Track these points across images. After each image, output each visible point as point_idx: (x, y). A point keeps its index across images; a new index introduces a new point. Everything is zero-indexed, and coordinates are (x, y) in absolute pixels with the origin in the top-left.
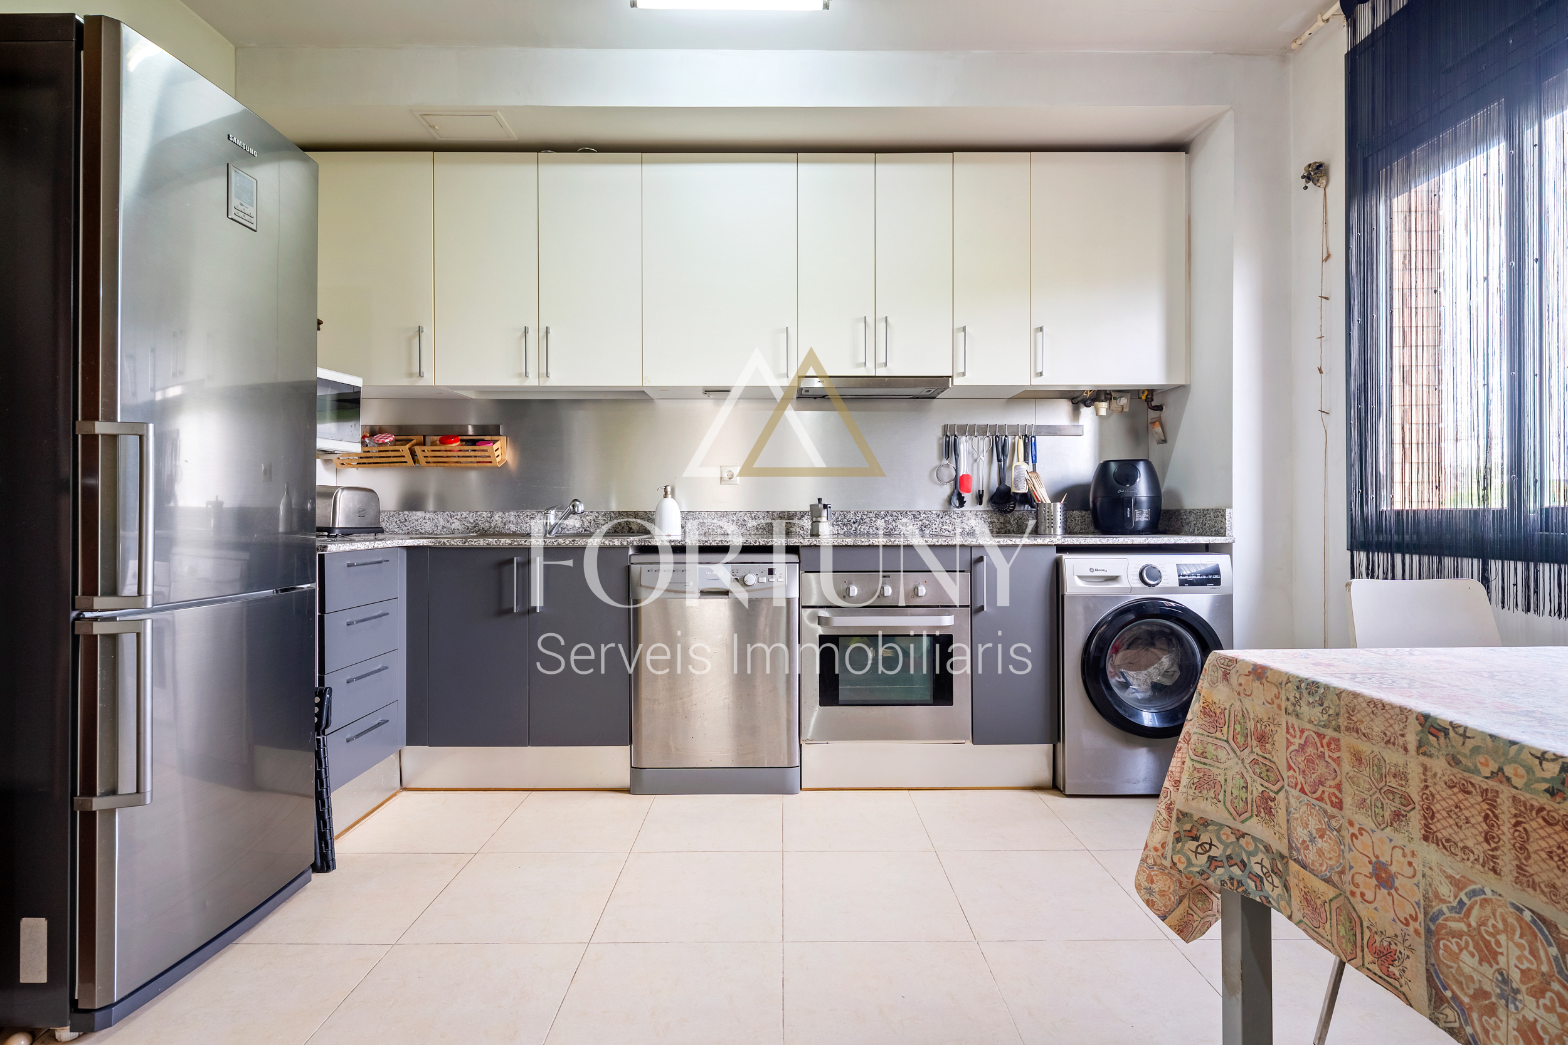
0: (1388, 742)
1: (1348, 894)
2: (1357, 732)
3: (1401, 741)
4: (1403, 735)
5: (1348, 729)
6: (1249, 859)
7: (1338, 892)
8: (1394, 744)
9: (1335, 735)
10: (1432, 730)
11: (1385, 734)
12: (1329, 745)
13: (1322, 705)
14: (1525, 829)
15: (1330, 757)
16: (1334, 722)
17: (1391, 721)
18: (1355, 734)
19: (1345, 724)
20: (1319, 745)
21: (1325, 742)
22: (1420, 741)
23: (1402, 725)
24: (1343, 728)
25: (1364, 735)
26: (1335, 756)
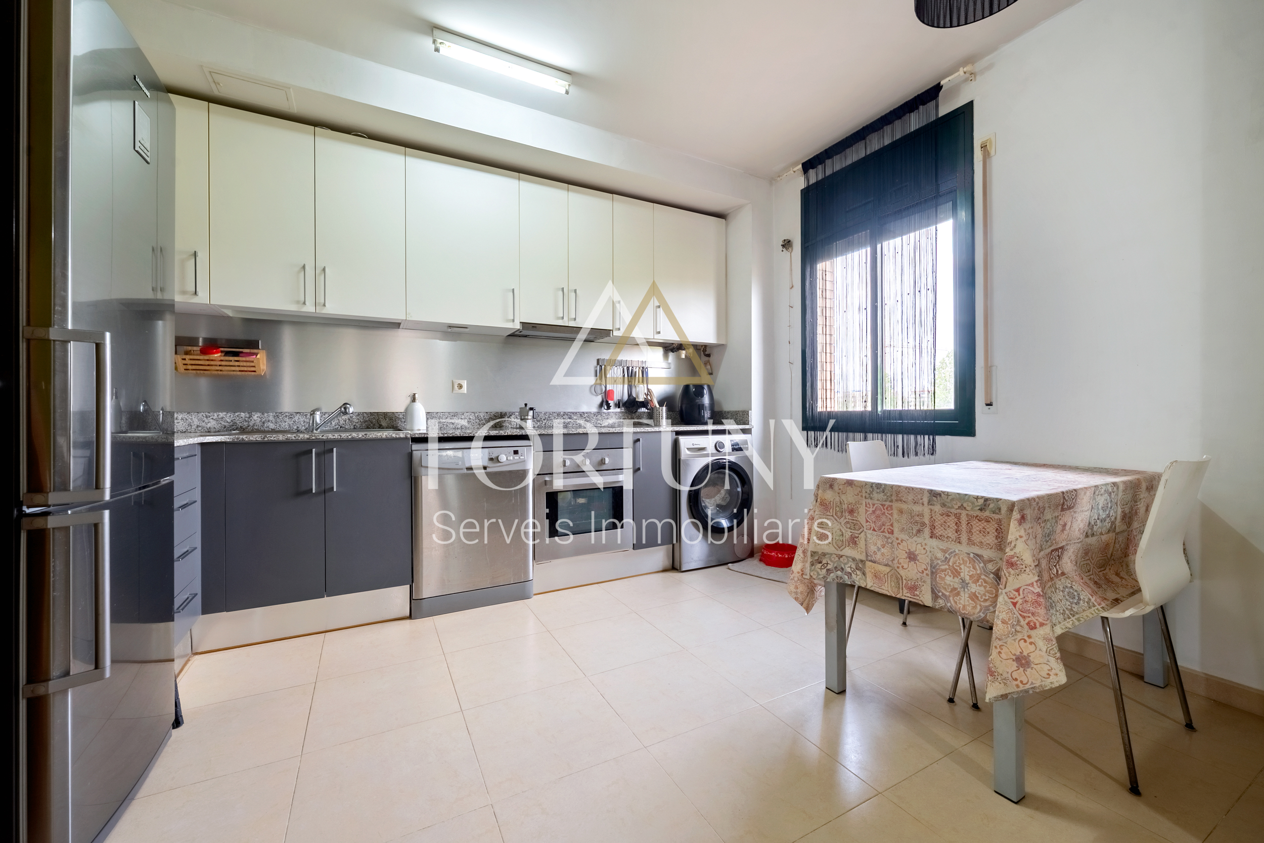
0: (915, 502)
1: (896, 568)
2: (901, 501)
3: (921, 501)
4: (922, 499)
5: (896, 500)
6: (845, 566)
7: (891, 568)
8: (918, 503)
9: (890, 504)
10: (934, 495)
11: (914, 500)
12: (887, 509)
13: (884, 492)
14: (971, 525)
15: (887, 513)
16: (889, 499)
17: (917, 494)
18: (900, 502)
19: (895, 498)
20: (882, 509)
21: (885, 508)
22: (929, 500)
23: (921, 495)
24: (894, 500)
25: (904, 502)
26: (890, 513)
